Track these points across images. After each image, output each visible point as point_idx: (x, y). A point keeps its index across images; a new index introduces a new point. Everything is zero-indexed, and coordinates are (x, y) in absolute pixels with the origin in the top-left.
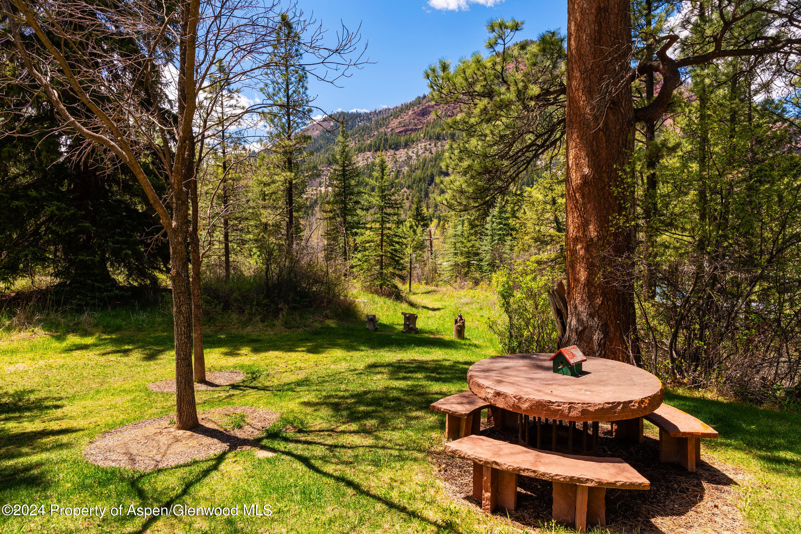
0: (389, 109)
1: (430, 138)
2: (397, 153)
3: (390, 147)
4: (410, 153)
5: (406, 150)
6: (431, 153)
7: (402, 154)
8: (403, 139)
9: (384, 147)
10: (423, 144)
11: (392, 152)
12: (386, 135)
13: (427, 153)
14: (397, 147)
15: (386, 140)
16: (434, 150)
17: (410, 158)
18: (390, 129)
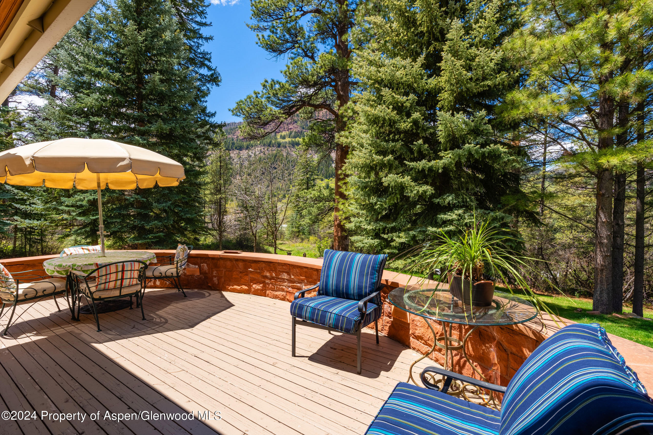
0: (235, 123)
1: (264, 145)
2: (241, 152)
3: (236, 148)
4: (250, 153)
5: (247, 151)
6: (264, 154)
7: (244, 153)
8: (245, 144)
9: (232, 148)
10: (259, 148)
11: (237, 151)
12: (233, 140)
13: (262, 154)
14: (240, 148)
15: (233, 144)
16: (267, 152)
17: (250, 156)
18: (236, 137)
